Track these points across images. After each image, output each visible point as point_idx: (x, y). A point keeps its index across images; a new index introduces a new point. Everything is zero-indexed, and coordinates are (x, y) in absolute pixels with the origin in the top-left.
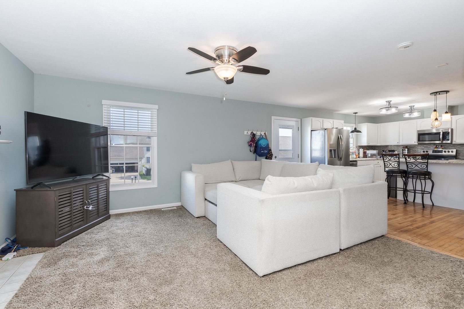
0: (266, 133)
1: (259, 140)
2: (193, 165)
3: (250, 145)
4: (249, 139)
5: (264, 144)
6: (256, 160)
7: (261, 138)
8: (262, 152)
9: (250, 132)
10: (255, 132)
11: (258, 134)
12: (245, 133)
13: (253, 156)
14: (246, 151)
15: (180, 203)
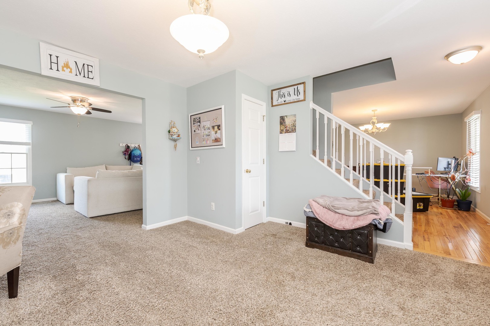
0: (140, 145)
1: (132, 151)
2: (68, 168)
3: (125, 154)
4: (124, 149)
5: (137, 154)
6: (130, 165)
7: (135, 148)
8: (135, 159)
9: (124, 145)
10: (129, 145)
11: (132, 146)
12: (121, 145)
13: (128, 162)
14: (122, 159)
15: (56, 198)
